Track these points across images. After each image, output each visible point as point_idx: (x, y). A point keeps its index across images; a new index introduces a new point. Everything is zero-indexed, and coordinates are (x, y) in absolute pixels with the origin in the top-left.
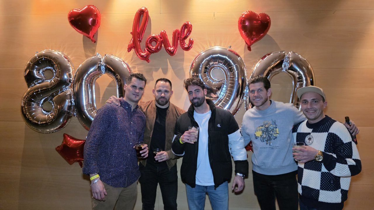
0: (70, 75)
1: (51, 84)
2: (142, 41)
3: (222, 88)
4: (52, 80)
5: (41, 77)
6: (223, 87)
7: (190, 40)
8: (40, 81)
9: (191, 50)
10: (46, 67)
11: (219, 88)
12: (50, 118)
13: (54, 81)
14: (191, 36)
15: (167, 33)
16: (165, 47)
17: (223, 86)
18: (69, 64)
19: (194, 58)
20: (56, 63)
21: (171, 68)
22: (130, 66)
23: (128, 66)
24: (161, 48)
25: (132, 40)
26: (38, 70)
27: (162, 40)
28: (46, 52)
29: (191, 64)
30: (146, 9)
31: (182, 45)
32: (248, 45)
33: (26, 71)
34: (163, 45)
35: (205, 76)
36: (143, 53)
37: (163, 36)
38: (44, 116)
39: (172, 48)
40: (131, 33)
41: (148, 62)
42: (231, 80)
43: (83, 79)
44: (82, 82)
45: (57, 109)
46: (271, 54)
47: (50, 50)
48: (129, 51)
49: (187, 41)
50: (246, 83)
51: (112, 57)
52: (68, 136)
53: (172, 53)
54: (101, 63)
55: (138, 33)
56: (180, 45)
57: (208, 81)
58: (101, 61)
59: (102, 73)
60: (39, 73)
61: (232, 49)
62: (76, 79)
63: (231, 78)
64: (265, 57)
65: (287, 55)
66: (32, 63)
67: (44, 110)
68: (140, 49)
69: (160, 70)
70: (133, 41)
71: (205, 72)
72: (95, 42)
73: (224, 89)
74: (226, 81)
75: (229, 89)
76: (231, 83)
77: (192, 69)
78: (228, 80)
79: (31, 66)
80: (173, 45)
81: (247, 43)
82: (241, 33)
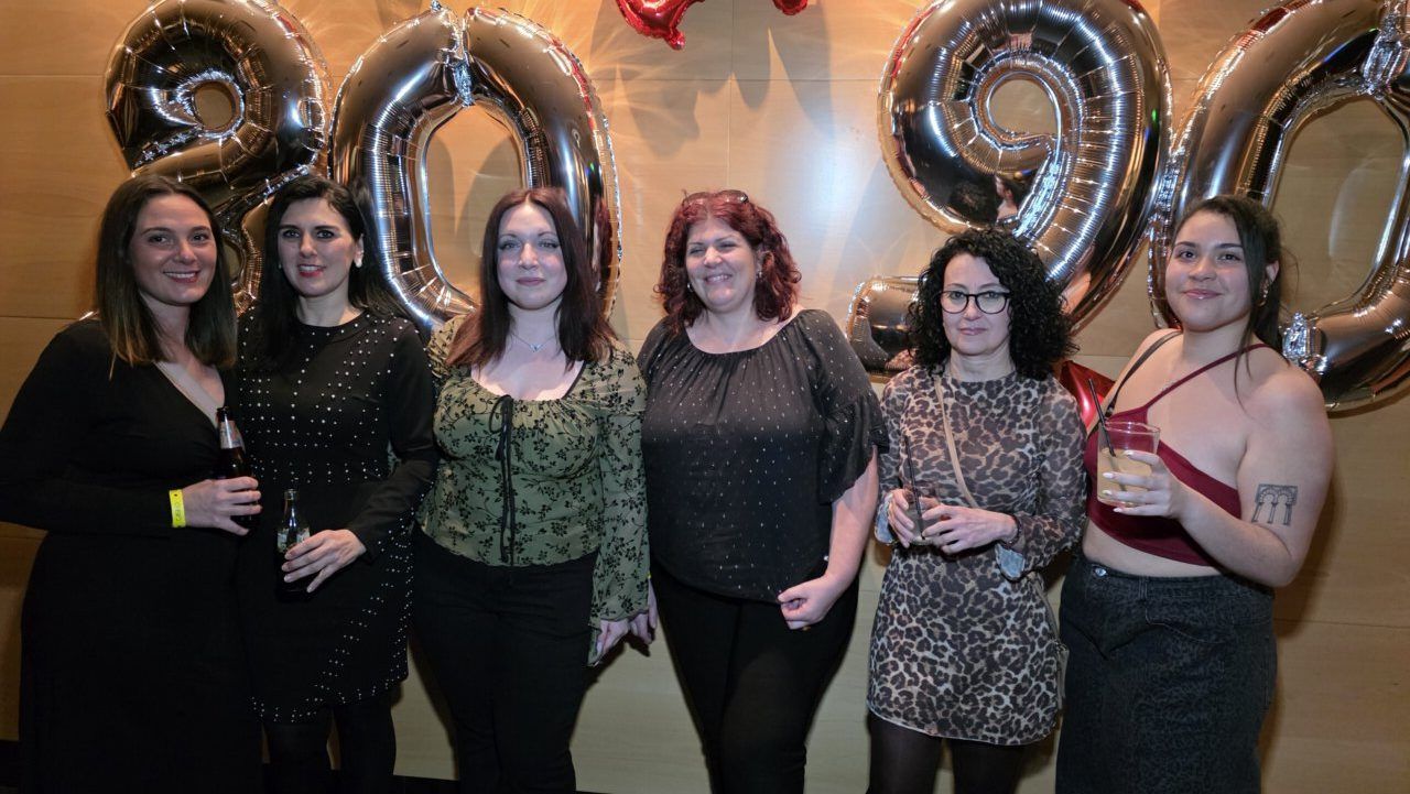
0: (312, 110)
1: (229, 153)
3: (1041, 179)
4: (229, 136)
5: (184, 118)
6: (1044, 174)
8: (182, 138)
10: (200, 71)
13: (244, 138)
17: (1047, 168)
18: (302, 55)
19: (905, 25)
20: (244, 48)
21: (786, 77)
22: (588, 71)
23: (578, 69)
26: (168, 84)
29: (889, 54)
33: (110, 87)
35: (961, 115)
41: (676, 47)
42: (1089, 138)
43: (371, 131)
44: (368, 142)
46: (1314, 2)
50: (1165, 156)
51: (502, 20)
53: (789, 1)
54: (453, 50)
57: (971, 142)
58: (452, 43)
59: (459, 102)
60: (171, 97)
63: (1089, 124)
64: (1275, 16)
65: (1392, 10)
66: (135, 47)
69: (731, 86)
71: (960, 95)
73: (1050, 182)
74: (1063, 143)
75: (1078, 180)
76: (1090, 154)
77: (895, 85)
78: (1074, 139)
79: (133, 62)
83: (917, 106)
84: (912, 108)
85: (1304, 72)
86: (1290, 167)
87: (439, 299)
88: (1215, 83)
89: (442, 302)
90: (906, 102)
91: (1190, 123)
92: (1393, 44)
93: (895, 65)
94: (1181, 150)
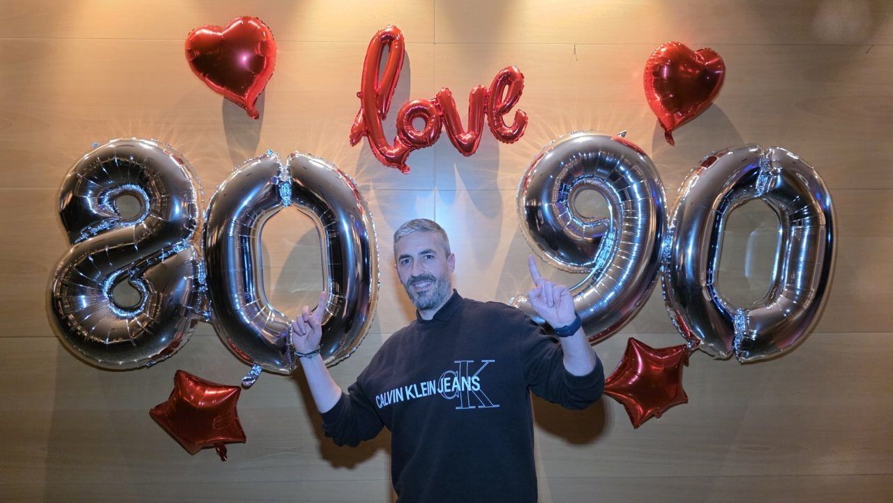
0: (191, 209)
1: (140, 233)
2: (388, 115)
3: (605, 241)
4: (140, 223)
5: (110, 213)
6: (606, 239)
7: (517, 114)
8: (105, 225)
9: (521, 140)
10: (121, 185)
11: (597, 241)
12: (139, 326)
13: (149, 225)
14: (521, 105)
15: (452, 96)
16: (449, 129)
17: (607, 235)
19: (529, 164)
20: (153, 174)
21: (465, 188)
24: (439, 137)
25: (362, 112)
27: (441, 114)
28: (118, 144)
29: (521, 179)
30: (396, 30)
31: (496, 127)
32: (666, 129)
33: (64, 195)
34: (444, 129)
35: (562, 209)
36: (389, 147)
37: (445, 102)
38: (119, 323)
39: (468, 137)
40: (360, 95)
41: (405, 172)
42: (627, 221)
43: (230, 222)
45: (157, 304)
46: (729, 153)
47: (134, 139)
48: (353, 144)
49: (509, 119)
50: (666, 229)
52: (190, 377)
53: (467, 149)
55: (377, 95)
56: (489, 128)
57: (568, 223)
58: (279, 172)
59: (282, 204)
60: (100, 201)
61: (627, 138)
62: (210, 218)
63: (627, 214)
64: (712, 160)
65: (765, 157)
66: (81, 173)
67: (117, 306)
68: (384, 137)
69: (436, 193)
70: (364, 116)
71: (560, 199)
72: (257, 118)
73: (610, 242)
74: (614, 222)
75: (624, 242)
76: (629, 229)
77: (526, 191)
78: (620, 221)
79: (80, 181)
80: (472, 128)
81: (663, 125)
82: (650, 98)
83: (537, 203)
84: (534, 204)
85: (729, 186)
86: (726, 232)
87: (268, 319)
88: (686, 192)
89: (270, 320)
90: (532, 201)
91: (676, 212)
92: (768, 173)
93: (525, 183)
94: (673, 226)
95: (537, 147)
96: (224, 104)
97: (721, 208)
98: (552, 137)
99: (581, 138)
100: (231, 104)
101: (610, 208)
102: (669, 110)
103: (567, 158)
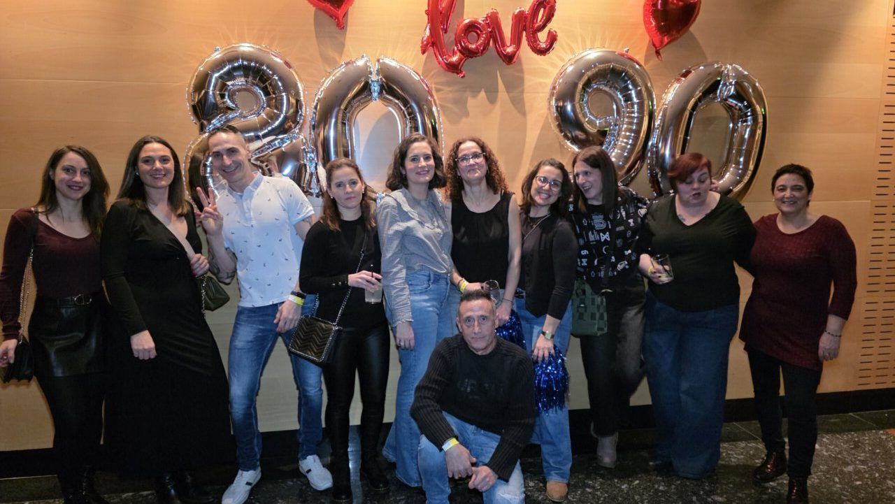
0: (299, 104)
2: (449, 30)
4: (261, 115)
7: (550, 32)
9: (551, 54)
14: (552, 26)
15: (499, 16)
16: (495, 41)
21: (505, 91)
24: (486, 50)
25: (429, 27)
27: (489, 30)
31: (532, 42)
32: (656, 48)
34: (491, 42)
36: (449, 56)
37: (493, 20)
39: (510, 49)
41: (461, 77)
42: (628, 117)
46: (701, 68)
48: (423, 53)
49: (542, 36)
50: (654, 125)
54: (371, 76)
55: (441, 13)
56: (526, 42)
57: (587, 119)
58: (371, 73)
59: (371, 99)
61: (631, 54)
63: (628, 112)
65: (725, 71)
68: (445, 47)
69: (483, 94)
70: (430, 29)
71: (582, 100)
72: (343, 29)
74: (617, 119)
76: (628, 123)
77: (555, 94)
78: (622, 117)
80: (512, 42)
81: (654, 45)
82: (647, 23)
83: (563, 103)
84: (561, 104)
85: (698, 94)
86: (696, 127)
88: (669, 98)
90: (559, 102)
91: (662, 112)
92: (725, 84)
93: (554, 89)
94: (659, 123)
95: (562, 59)
96: (316, 15)
97: (694, 109)
98: (573, 52)
99: (593, 55)
100: (322, 14)
101: (615, 107)
102: (661, 34)
103: (588, 68)
